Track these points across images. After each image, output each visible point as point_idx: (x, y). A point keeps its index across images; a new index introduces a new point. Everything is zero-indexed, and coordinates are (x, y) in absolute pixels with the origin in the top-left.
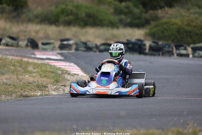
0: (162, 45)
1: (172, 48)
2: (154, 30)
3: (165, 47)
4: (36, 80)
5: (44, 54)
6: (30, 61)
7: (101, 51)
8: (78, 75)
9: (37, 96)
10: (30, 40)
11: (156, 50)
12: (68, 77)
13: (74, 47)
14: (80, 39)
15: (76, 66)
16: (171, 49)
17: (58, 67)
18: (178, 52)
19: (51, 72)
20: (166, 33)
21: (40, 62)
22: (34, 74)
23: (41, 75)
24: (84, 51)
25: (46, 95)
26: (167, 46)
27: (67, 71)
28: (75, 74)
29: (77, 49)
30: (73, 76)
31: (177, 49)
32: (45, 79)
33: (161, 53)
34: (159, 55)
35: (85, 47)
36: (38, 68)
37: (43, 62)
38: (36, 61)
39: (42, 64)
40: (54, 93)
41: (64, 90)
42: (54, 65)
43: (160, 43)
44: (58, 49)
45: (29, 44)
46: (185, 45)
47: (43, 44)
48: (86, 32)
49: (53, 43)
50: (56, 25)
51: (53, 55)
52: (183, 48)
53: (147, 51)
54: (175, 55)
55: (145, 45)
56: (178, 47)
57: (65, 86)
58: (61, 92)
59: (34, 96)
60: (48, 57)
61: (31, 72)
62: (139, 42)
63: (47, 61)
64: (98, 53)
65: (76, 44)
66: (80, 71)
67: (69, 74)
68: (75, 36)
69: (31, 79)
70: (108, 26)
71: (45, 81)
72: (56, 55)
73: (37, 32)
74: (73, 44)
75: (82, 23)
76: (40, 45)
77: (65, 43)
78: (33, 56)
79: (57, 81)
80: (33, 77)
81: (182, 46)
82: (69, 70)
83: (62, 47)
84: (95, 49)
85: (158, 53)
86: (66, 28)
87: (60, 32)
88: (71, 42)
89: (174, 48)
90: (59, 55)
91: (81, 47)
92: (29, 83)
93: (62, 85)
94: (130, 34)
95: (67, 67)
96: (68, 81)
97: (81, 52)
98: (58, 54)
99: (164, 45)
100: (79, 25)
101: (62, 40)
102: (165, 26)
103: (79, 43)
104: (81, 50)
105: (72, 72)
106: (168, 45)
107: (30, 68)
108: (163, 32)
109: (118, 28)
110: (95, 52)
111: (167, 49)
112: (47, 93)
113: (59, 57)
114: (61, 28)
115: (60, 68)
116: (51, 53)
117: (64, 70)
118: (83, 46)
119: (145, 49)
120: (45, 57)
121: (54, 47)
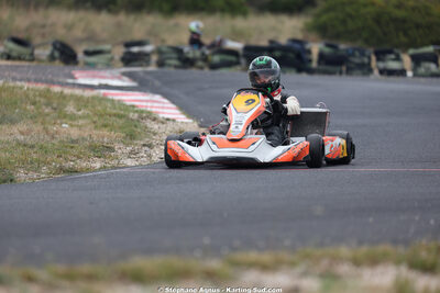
0: (347, 50)
1: (369, 58)
2: (324, 18)
3: (353, 55)
4: (86, 135)
5: (94, 77)
6: (67, 91)
7: (214, 67)
8: (174, 120)
9: (95, 171)
10: (58, 46)
11: (334, 63)
12: (155, 126)
13: (154, 58)
14: (163, 41)
15: (166, 101)
16: (366, 60)
17: (128, 103)
18: (381, 65)
19: (115, 115)
20: (351, 25)
21: (88, 93)
22: (81, 122)
23: (95, 122)
24: (176, 67)
25: (113, 167)
26: (357, 53)
27: (150, 113)
28: (168, 119)
29: (161, 64)
30: (163, 123)
31: (378, 59)
32: (105, 132)
33: (344, 68)
34: (341, 73)
35: (179, 59)
36: (86, 106)
37: (95, 92)
38: (78, 92)
39: (93, 98)
40: (129, 162)
41: (150, 156)
42: (119, 101)
43: (343, 46)
44: (121, 64)
45: (57, 54)
46: (396, 50)
47: (88, 53)
48: (177, 25)
49: (109, 52)
50: (110, 11)
51: (113, 78)
52: (393, 56)
53: (314, 64)
54: (376, 72)
55: (309, 52)
56: (380, 55)
57: (150, 146)
58: (145, 161)
59: (88, 170)
60: (104, 82)
61: (73, 117)
62: (297, 46)
63: (103, 91)
64: (207, 70)
65: (159, 51)
66: (177, 112)
67: (154, 119)
68: (152, 33)
69: (75, 133)
70: (223, 11)
71: (105, 135)
72: (119, 78)
73: (69, 27)
74: (153, 52)
75: (166, 6)
76: (80, 56)
77: (135, 49)
78: (70, 81)
79: (132, 137)
80: (80, 127)
81: (390, 52)
82: (154, 110)
83: (129, 59)
84: (200, 63)
85: (338, 69)
86: (132, 17)
87: (119, 25)
88: (148, 48)
89: (374, 58)
90: (125, 78)
91: (170, 58)
92: (73, 141)
93: (144, 145)
94: (273, 29)
95: (149, 104)
96: (155, 134)
97: (172, 70)
98: (124, 74)
99: (350, 52)
100: (161, 10)
101: (128, 45)
102: (349, 9)
103: (164, 49)
104: (170, 65)
105: (161, 116)
106: (358, 50)
107: (70, 108)
108: (344, 22)
109: (244, 14)
110: (201, 68)
111: (357, 60)
112: (115, 162)
113: (126, 82)
114: (122, 17)
115: (134, 106)
116: (107, 73)
117: (142, 112)
118: (174, 55)
119: (310, 61)
120: (96, 82)
121: (112, 59)
